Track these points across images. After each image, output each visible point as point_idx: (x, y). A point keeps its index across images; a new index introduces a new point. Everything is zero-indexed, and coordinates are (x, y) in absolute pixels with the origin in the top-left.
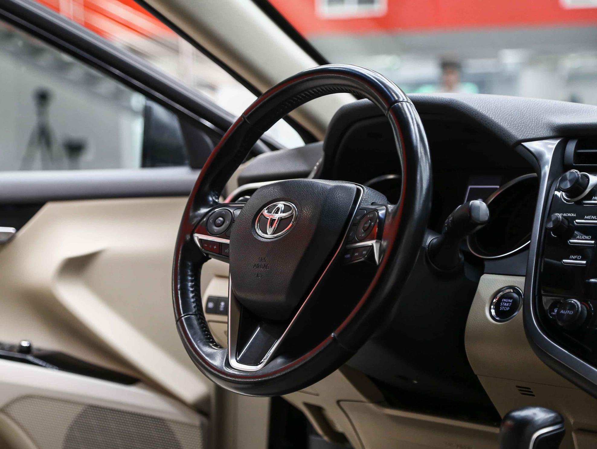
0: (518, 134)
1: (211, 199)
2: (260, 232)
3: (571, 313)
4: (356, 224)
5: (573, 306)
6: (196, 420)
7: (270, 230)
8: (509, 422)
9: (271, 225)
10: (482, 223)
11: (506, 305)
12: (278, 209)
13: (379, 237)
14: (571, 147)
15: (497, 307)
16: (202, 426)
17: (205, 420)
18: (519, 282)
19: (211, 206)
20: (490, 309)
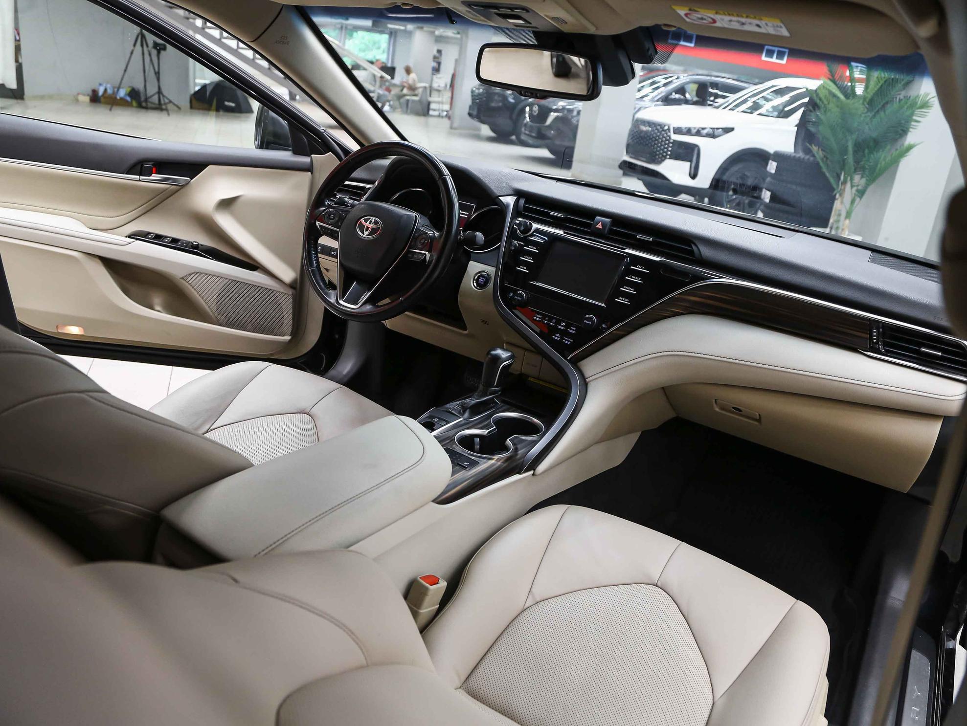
0: (497, 192)
1: (326, 203)
2: (360, 234)
3: (520, 299)
4: (415, 239)
5: (521, 295)
6: (290, 292)
7: (366, 233)
8: (489, 356)
9: (367, 230)
10: (481, 245)
11: (482, 280)
12: (371, 222)
13: (430, 252)
14: (522, 202)
15: (477, 281)
16: (292, 294)
17: (294, 291)
18: (491, 270)
19: (326, 206)
20: (473, 282)
